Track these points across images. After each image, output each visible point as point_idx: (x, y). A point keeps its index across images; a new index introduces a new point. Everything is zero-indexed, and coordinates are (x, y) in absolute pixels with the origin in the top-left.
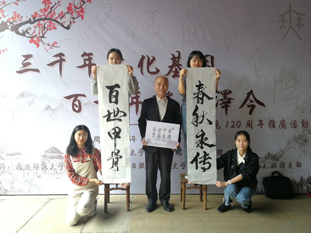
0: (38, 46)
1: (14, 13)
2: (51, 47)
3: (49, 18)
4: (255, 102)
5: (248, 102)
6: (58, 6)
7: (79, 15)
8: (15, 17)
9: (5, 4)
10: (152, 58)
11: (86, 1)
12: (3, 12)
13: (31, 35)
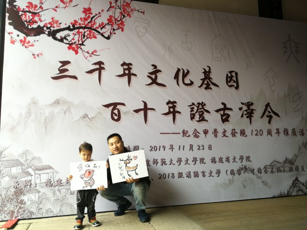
2: (90, 55)
3: (89, 27)
4: (272, 113)
5: (267, 113)
6: (99, 17)
7: (119, 27)
8: (52, 23)
9: (42, 10)
10: (187, 71)
11: (126, 15)
12: (39, 16)
13: (69, 42)
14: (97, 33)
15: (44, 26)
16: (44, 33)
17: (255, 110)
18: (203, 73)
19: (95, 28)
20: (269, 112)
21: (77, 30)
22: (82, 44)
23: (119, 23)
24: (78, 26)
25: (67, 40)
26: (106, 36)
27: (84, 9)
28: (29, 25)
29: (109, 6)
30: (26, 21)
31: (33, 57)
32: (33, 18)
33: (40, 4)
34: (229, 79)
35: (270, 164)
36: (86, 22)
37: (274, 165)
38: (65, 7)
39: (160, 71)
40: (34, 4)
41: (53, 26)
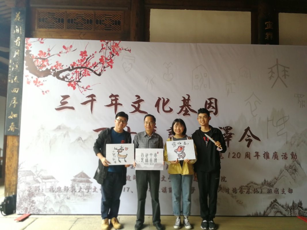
0: (74, 88)
1: (57, 62)
2: (85, 89)
3: (84, 67)
4: (251, 137)
5: (246, 137)
6: (92, 57)
7: (108, 65)
8: (57, 66)
9: (49, 56)
10: (167, 99)
11: (115, 54)
12: (47, 61)
13: (69, 80)
14: (91, 71)
15: (51, 69)
16: (51, 74)
17: (233, 134)
18: (182, 101)
19: (89, 67)
20: (249, 136)
21: (75, 70)
22: (79, 81)
23: (109, 61)
24: (76, 66)
25: (68, 78)
26: (98, 73)
27: (81, 52)
28: (40, 69)
29: (101, 48)
30: (38, 66)
31: (42, 93)
32: (43, 63)
33: (48, 51)
34: (208, 106)
35: (246, 185)
36: (82, 63)
37: (250, 186)
38: (67, 52)
39: (142, 100)
40: (44, 52)
41: (58, 68)
